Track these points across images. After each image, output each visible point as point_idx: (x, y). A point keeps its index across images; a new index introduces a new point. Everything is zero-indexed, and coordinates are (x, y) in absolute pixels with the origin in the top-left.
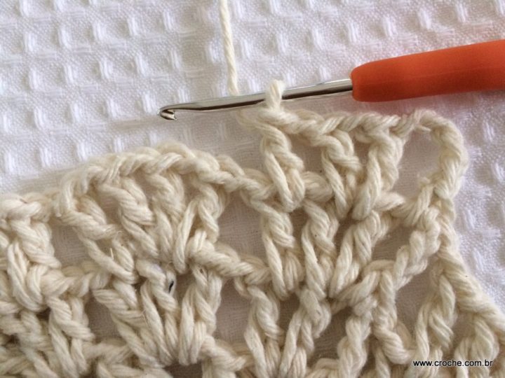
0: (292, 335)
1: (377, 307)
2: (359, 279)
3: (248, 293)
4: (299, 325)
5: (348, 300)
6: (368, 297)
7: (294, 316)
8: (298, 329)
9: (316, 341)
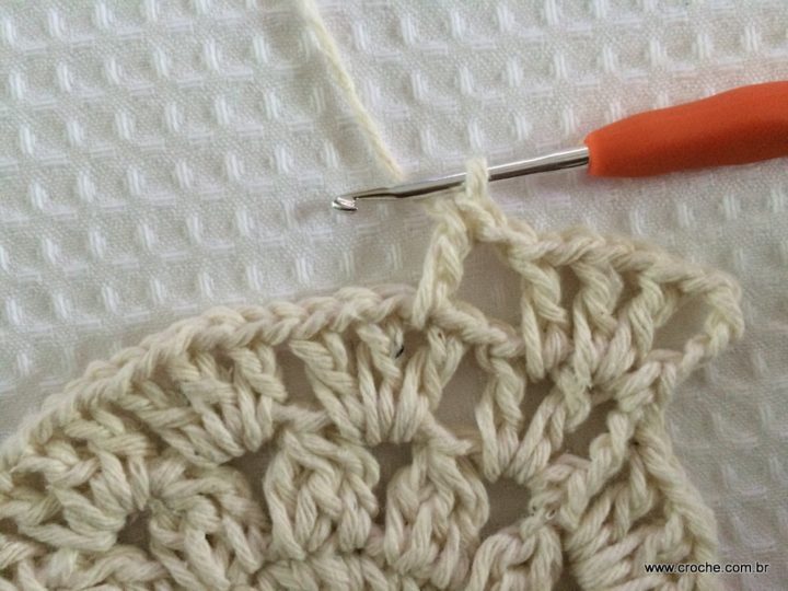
0: (539, 422)
1: (650, 405)
2: (634, 369)
3: (491, 364)
4: (551, 411)
5: (615, 392)
6: (643, 390)
7: (546, 400)
8: (548, 416)
9: (567, 435)
